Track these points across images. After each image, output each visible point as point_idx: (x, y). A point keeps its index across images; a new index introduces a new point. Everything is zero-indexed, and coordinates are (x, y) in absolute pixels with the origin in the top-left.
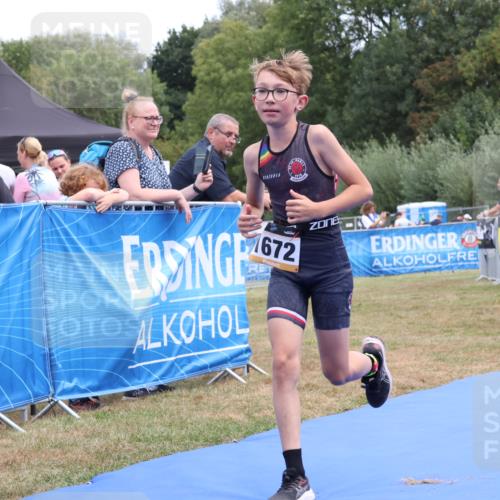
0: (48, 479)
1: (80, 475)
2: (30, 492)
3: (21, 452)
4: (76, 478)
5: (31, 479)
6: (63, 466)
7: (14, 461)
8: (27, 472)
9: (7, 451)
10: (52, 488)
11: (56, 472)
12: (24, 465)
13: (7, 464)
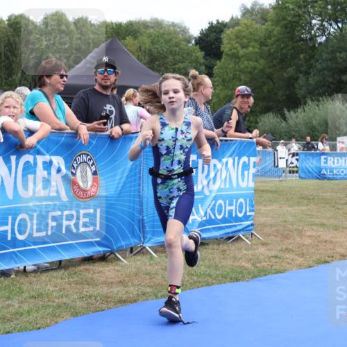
0: (144, 294)
1: (163, 293)
2: (135, 301)
3: (127, 276)
4: (159, 295)
5: (135, 293)
6: (152, 287)
7: (124, 281)
8: (132, 288)
9: (119, 274)
10: (147, 300)
11: (148, 290)
12: (130, 284)
13: (120, 282)
